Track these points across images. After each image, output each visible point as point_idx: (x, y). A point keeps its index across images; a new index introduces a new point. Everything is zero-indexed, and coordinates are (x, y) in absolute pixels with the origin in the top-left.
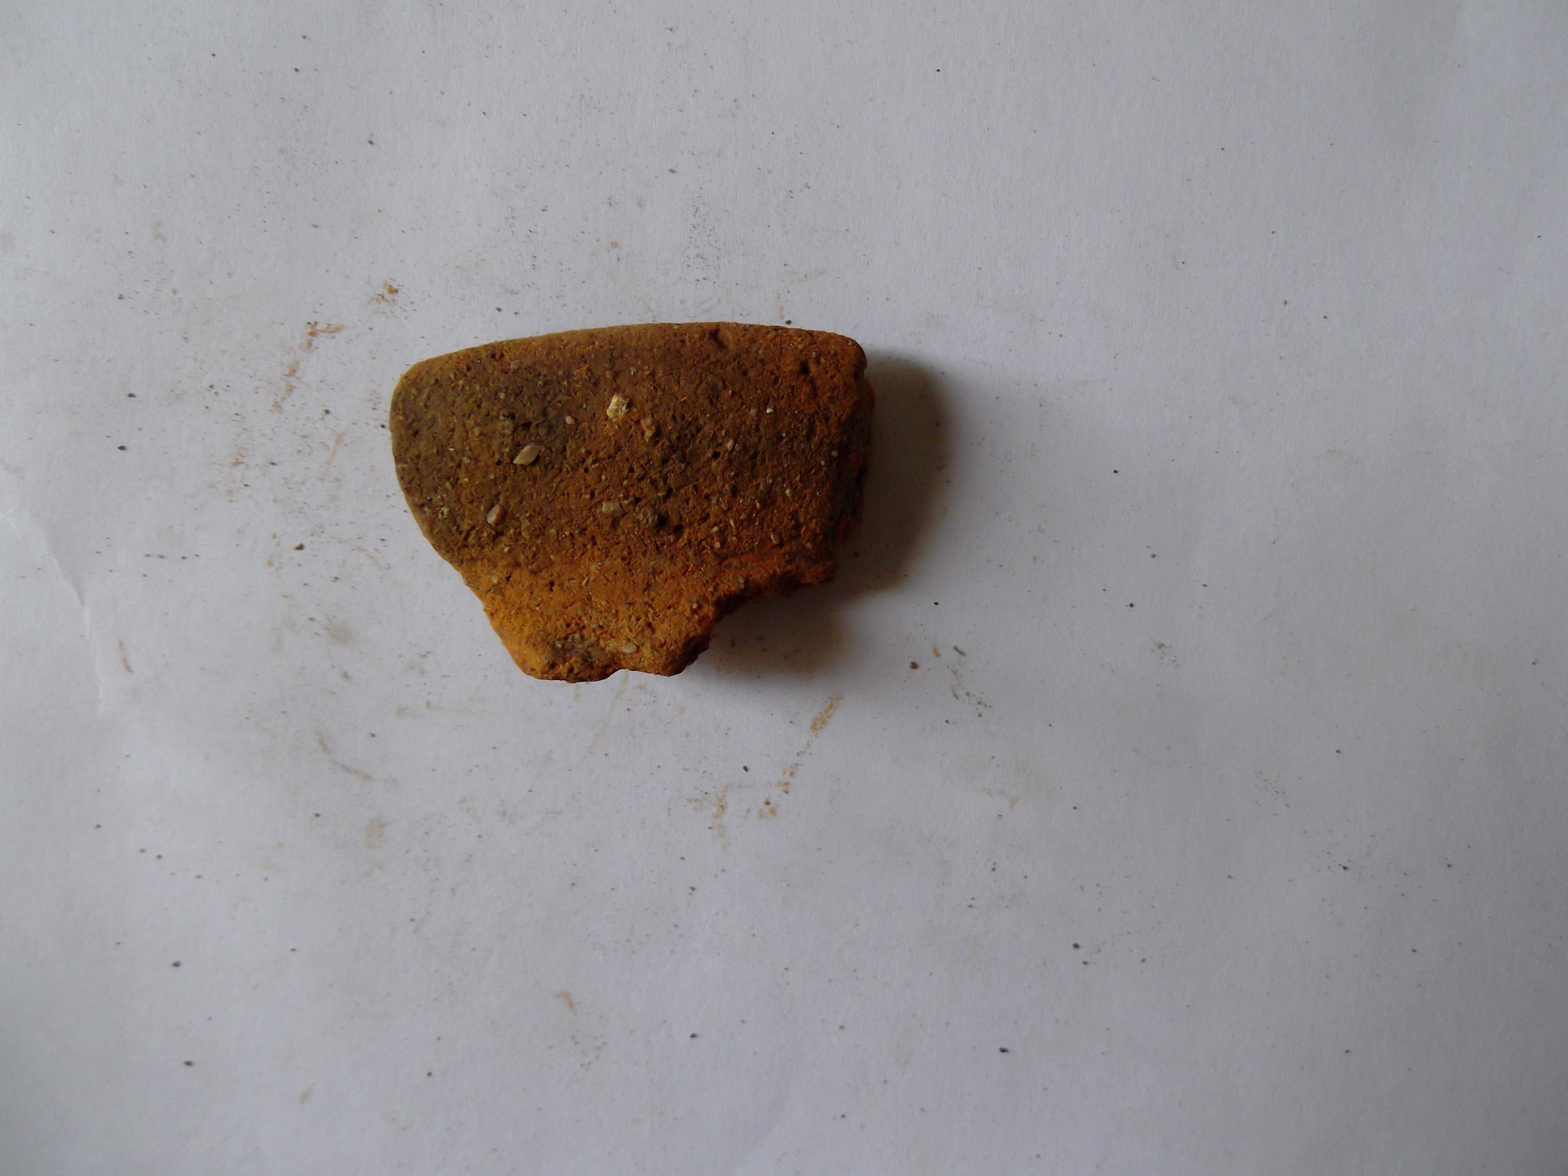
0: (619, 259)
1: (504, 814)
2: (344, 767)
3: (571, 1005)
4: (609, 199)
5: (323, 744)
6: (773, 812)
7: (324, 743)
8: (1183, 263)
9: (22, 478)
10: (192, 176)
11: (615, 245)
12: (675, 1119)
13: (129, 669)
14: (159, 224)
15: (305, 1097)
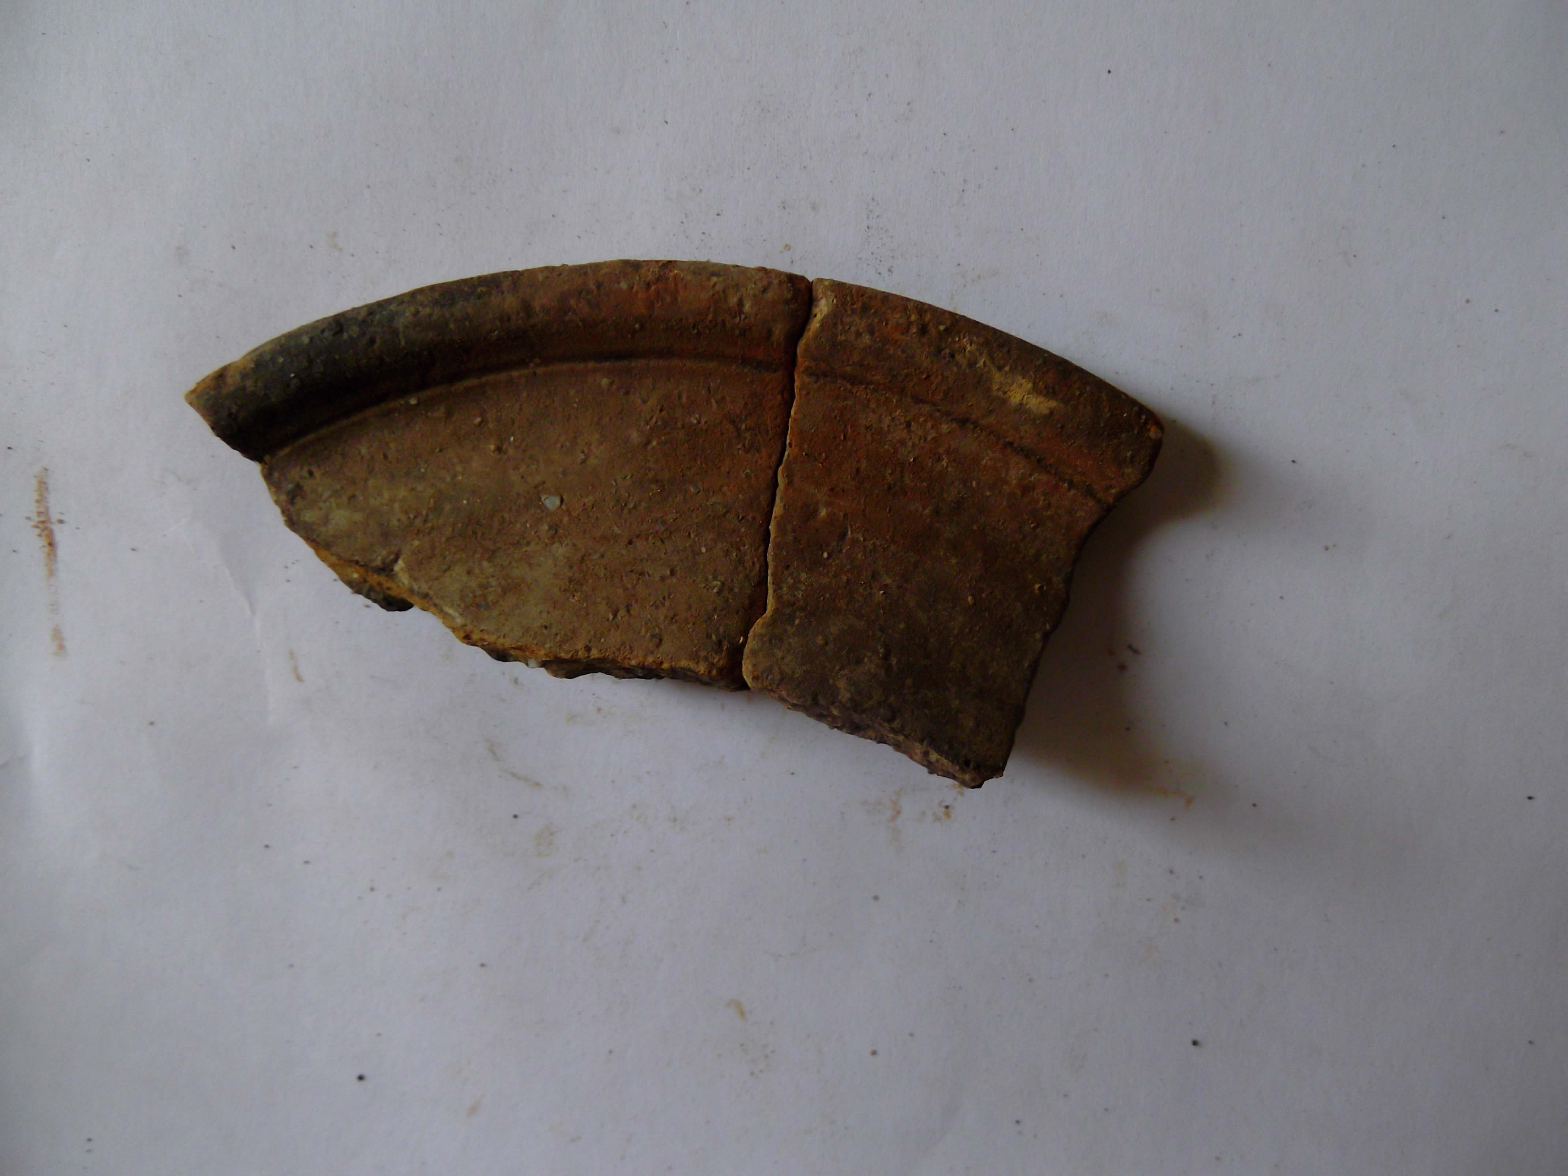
0: (792, 262)
1: (675, 820)
2: (514, 775)
3: (742, 1014)
4: (783, 203)
5: (493, 753)
6: (948, 815)
7: (493, 749)
8: (1355, 256)
9: (195, 490)
10: (369, 187)
11: (787, 247)
12: (846, 1128)
13: (299, 679)
14: (335, 235)
15: (473, 1110)
